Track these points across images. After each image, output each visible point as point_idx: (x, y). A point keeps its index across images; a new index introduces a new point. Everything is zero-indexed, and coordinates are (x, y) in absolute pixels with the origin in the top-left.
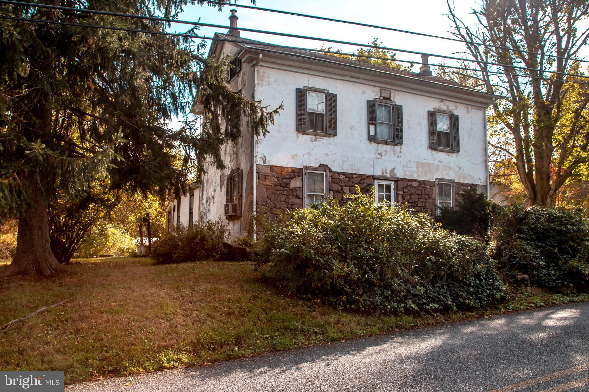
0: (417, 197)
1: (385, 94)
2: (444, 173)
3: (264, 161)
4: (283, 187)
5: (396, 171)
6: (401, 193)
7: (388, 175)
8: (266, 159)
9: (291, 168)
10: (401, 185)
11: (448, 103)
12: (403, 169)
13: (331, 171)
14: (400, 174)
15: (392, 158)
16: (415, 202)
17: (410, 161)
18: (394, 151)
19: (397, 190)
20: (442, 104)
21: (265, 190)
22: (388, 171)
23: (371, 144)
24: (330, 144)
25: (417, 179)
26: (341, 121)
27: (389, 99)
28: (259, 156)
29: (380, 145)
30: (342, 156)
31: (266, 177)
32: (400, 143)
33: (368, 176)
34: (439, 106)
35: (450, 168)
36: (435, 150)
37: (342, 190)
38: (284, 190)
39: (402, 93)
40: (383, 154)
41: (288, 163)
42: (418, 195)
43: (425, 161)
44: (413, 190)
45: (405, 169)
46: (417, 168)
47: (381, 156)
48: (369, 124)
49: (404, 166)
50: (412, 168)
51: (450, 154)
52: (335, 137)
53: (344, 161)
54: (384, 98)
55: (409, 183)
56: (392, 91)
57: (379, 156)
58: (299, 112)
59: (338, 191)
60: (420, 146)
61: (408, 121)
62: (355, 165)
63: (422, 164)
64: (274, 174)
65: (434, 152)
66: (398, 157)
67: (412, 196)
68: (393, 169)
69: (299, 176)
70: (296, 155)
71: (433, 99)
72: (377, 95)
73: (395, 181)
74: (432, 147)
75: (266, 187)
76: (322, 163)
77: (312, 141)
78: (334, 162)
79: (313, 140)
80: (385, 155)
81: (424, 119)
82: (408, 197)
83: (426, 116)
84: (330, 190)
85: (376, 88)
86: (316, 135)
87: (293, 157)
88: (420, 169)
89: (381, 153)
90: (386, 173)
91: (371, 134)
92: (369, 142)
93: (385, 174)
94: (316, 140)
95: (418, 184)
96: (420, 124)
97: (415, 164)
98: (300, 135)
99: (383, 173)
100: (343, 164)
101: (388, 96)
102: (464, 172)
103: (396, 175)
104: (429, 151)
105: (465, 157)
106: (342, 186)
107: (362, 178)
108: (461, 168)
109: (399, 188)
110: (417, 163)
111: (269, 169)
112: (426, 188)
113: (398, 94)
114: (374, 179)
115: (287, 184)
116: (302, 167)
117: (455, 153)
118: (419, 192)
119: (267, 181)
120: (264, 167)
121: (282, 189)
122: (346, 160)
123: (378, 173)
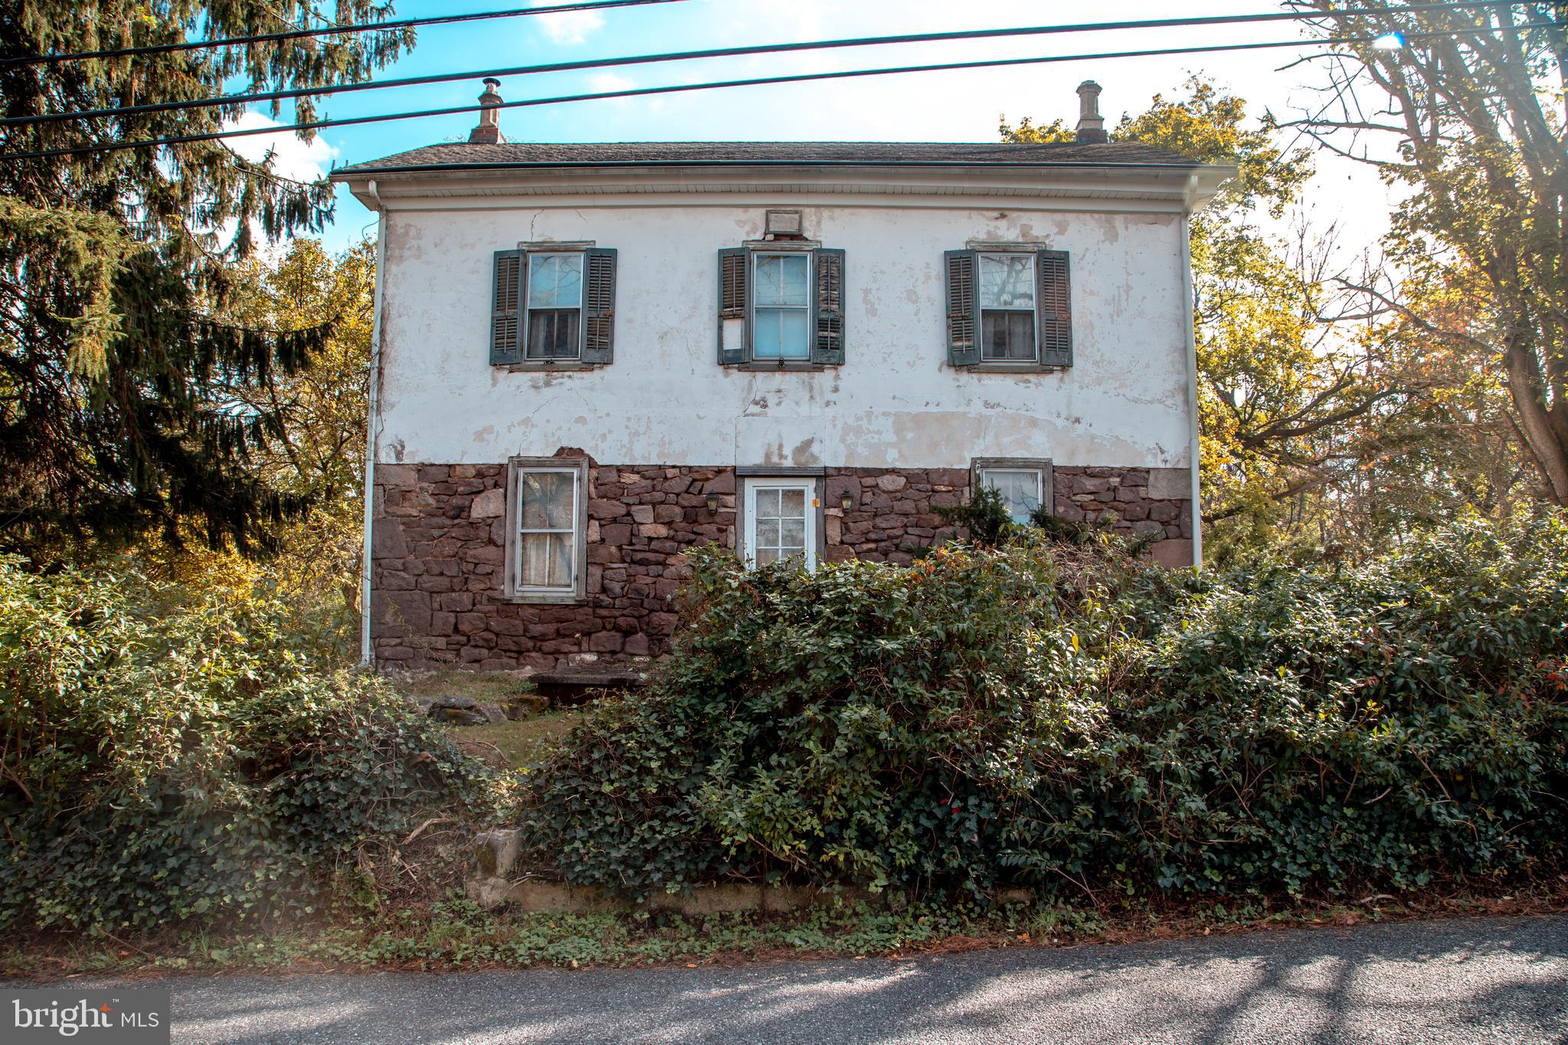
0: (896, 521)
1: (784, 224)
2: (1006, 440)
3: (399, 454)
4: (454, 518)
5: (815, 448)
6: (833, 512)
7: (789, 463)
8: (403, 447)
9: (474, 466)
10: (836, 486)
11: (1025, 218)
12: (843, 440)
13: (592, 464)
14: (829, 456)
15: (804, 409)
16: (890, 538)
17: (869, 414)
18: (811, 389)
19: (826, 506)
20: (1003, 224)
21: (402, 527)
22: (788, 451)
23: (727, 375)
24: (592, 389)
25: (899, 465)
26: (630, 321)
27: (797, 236)
28: (383, 442)
29: (760, 376)
30: (629, 419)
31: (405, 494)
32: (833, 360)
33: (720, 471)
34: (989, 233)
35: (1033, 423)
36: (969, 371)
37: (629, 514)
38: (453, 526)
39: (847, 211)
40: (772, 401)
41: (464, 454)
42: (906, 515)
43: (932, 409)
44: (882, 501)
45: (851, 438)
46: (899, 430)
47: (765, 406)
48: (722, 317)
49: (847, 430)
50: (879, 433)
51: (1031, 377)
52: (609, 368)
53: (637, 434)
54: (778, 236)
55: (869, 481)
56: (807, 210)
57: (757, 409)
58: (499, 314)
59: (615, 520)
60: (912, 365)
61: (867, 292)
62: (670, 443)
63: (919, 420)
64: (425, 485)
65: (965, 377)
66: (828, 404)
67: (878, 520)
68: (809, 443)
69: (496, 485)
70: (489, 430)
71: (966, 213)
72: (754, 230)
73: (818, 477)
74: (961, 361)
75: (405, 520)
76: (566, 444)
77: (535, 387)
78: (604, 437)
79: (541, 383)
80: (779, 404)
81: (928, 278)
82: (865, 525)
83: (938, 267)
84: (591, 517)
85: (751, 210)
86: (549, 367)
87: (479, 436)
88: (910, 436)
89: (764, 400)
90: (781, 456)
91: (726, 347)
92: (721, 368)
93: (775, 459)
94: (548, 384)
95: (903, 480)
96: (912, 296)
97: (891, 419)
98: (503, 374)
99: (768, 456)
100: (631, 442)
101: (792, 228)
102: (1092, 430)
103: (815, 458)
104: (949, 374)
105: (1099, 381)
106: (628, 505)
107: (696, 476)
108: (1077, 420)
109: (832, 499)
110: (897, 415)
111: (414, 475)
112: (933, 491)
113: (832, 218)
114: (743, 477)
115: (462, 511)
116: (505, 461)
117: (1051, 372)
118: (909, 506)
119: (406, 504)
120: (399, 469)
121: (448, 522)
122: (642, 430)
123: (753, 458)
